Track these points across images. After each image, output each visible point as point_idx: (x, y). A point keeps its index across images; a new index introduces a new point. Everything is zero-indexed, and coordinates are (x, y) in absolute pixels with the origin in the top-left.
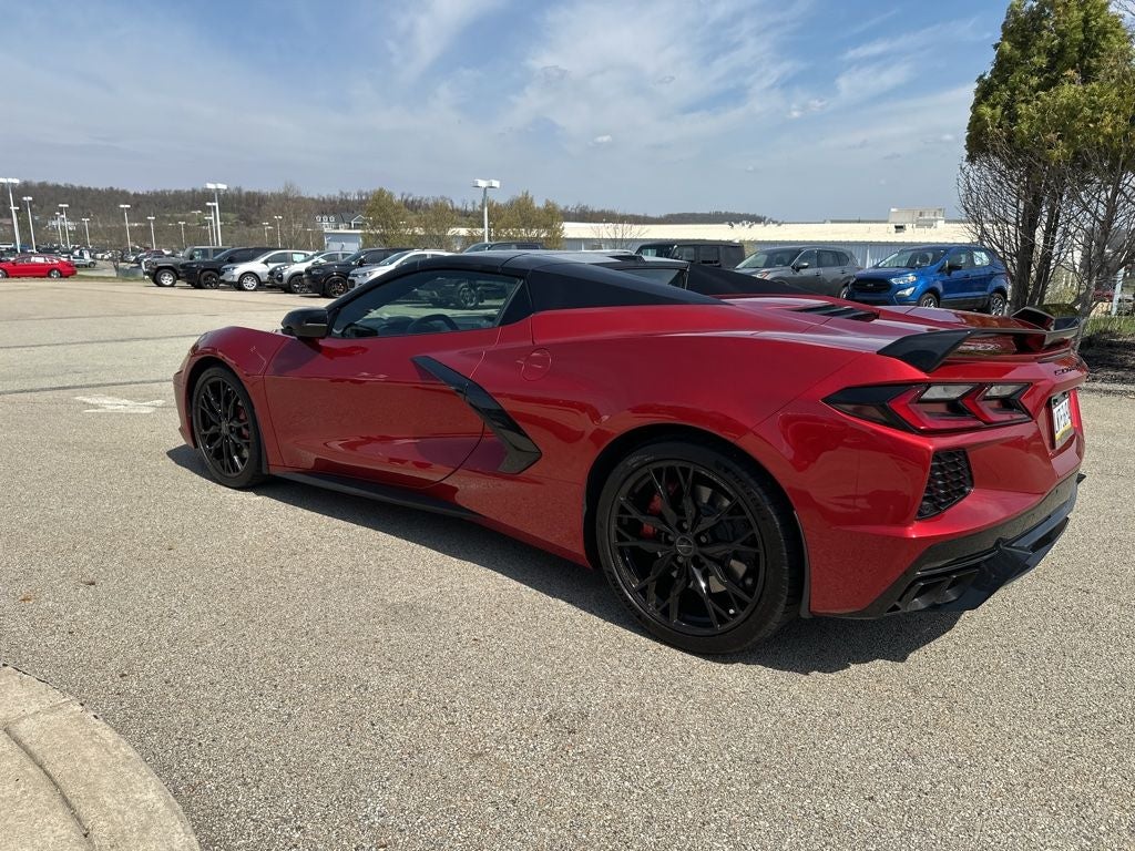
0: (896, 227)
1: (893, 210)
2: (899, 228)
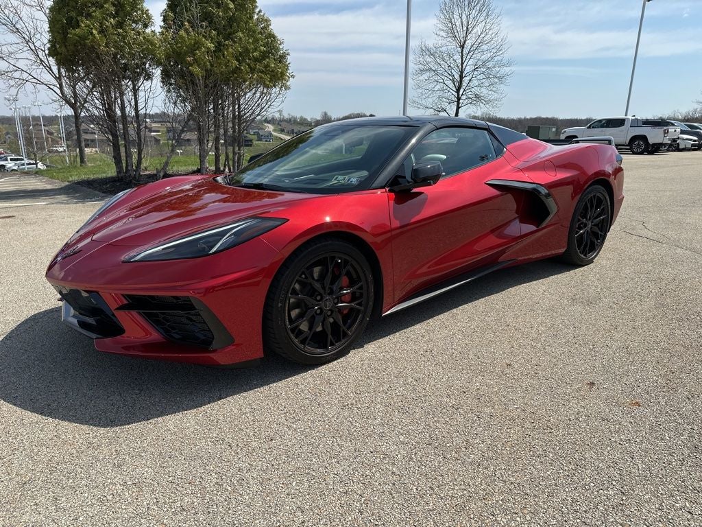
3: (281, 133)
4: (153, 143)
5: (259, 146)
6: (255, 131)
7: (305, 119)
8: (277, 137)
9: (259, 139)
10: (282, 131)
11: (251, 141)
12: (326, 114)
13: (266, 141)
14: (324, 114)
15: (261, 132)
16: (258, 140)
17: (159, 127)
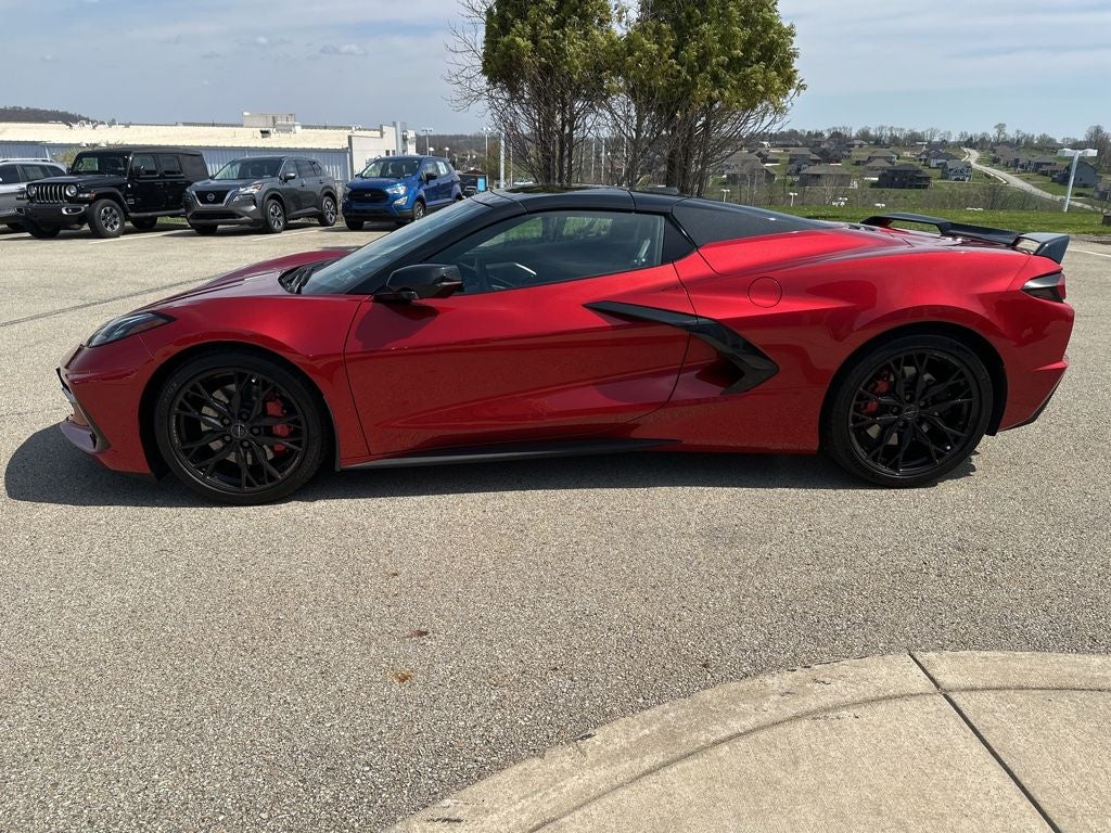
0: (262, 132)
1: (246, 114)
2: (265, 133)
3: (991, 166)
4: (763, 179)
5: (942, 188)
6: (939, 161)
7: (1051, 140)
8: (981, 172)
9: (945, 176)
10: (995, 162)
11: (928, 179)
12: (1098, 130)
13: (957, 180)
14: (1093, 130)
15: (950, 165)
16: (942, 178)
17: (779, 154)
